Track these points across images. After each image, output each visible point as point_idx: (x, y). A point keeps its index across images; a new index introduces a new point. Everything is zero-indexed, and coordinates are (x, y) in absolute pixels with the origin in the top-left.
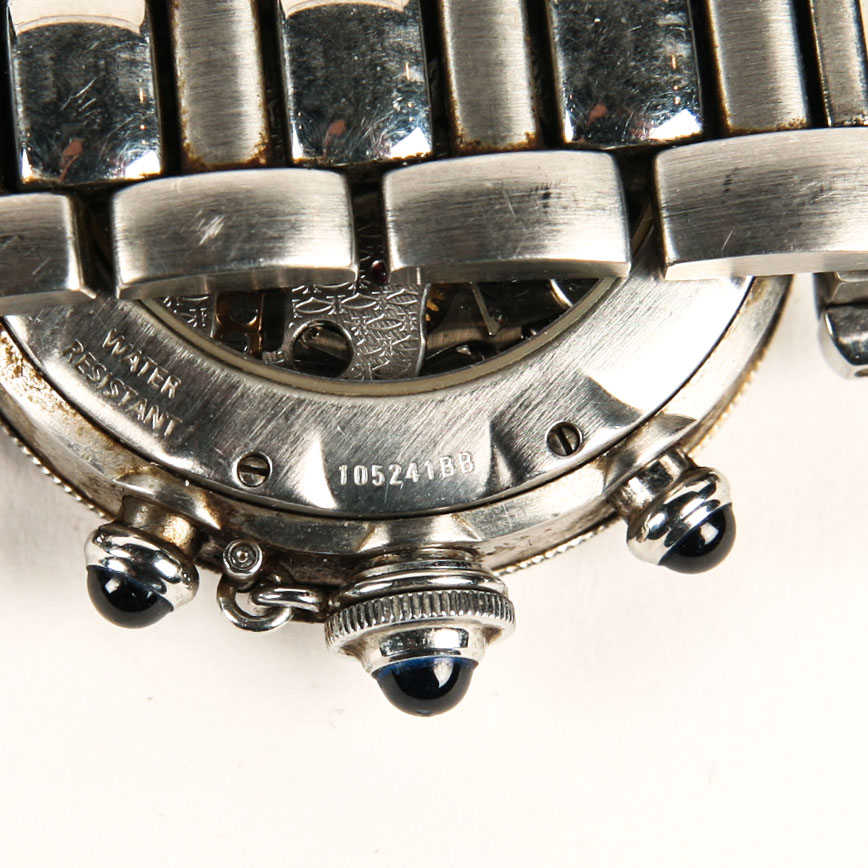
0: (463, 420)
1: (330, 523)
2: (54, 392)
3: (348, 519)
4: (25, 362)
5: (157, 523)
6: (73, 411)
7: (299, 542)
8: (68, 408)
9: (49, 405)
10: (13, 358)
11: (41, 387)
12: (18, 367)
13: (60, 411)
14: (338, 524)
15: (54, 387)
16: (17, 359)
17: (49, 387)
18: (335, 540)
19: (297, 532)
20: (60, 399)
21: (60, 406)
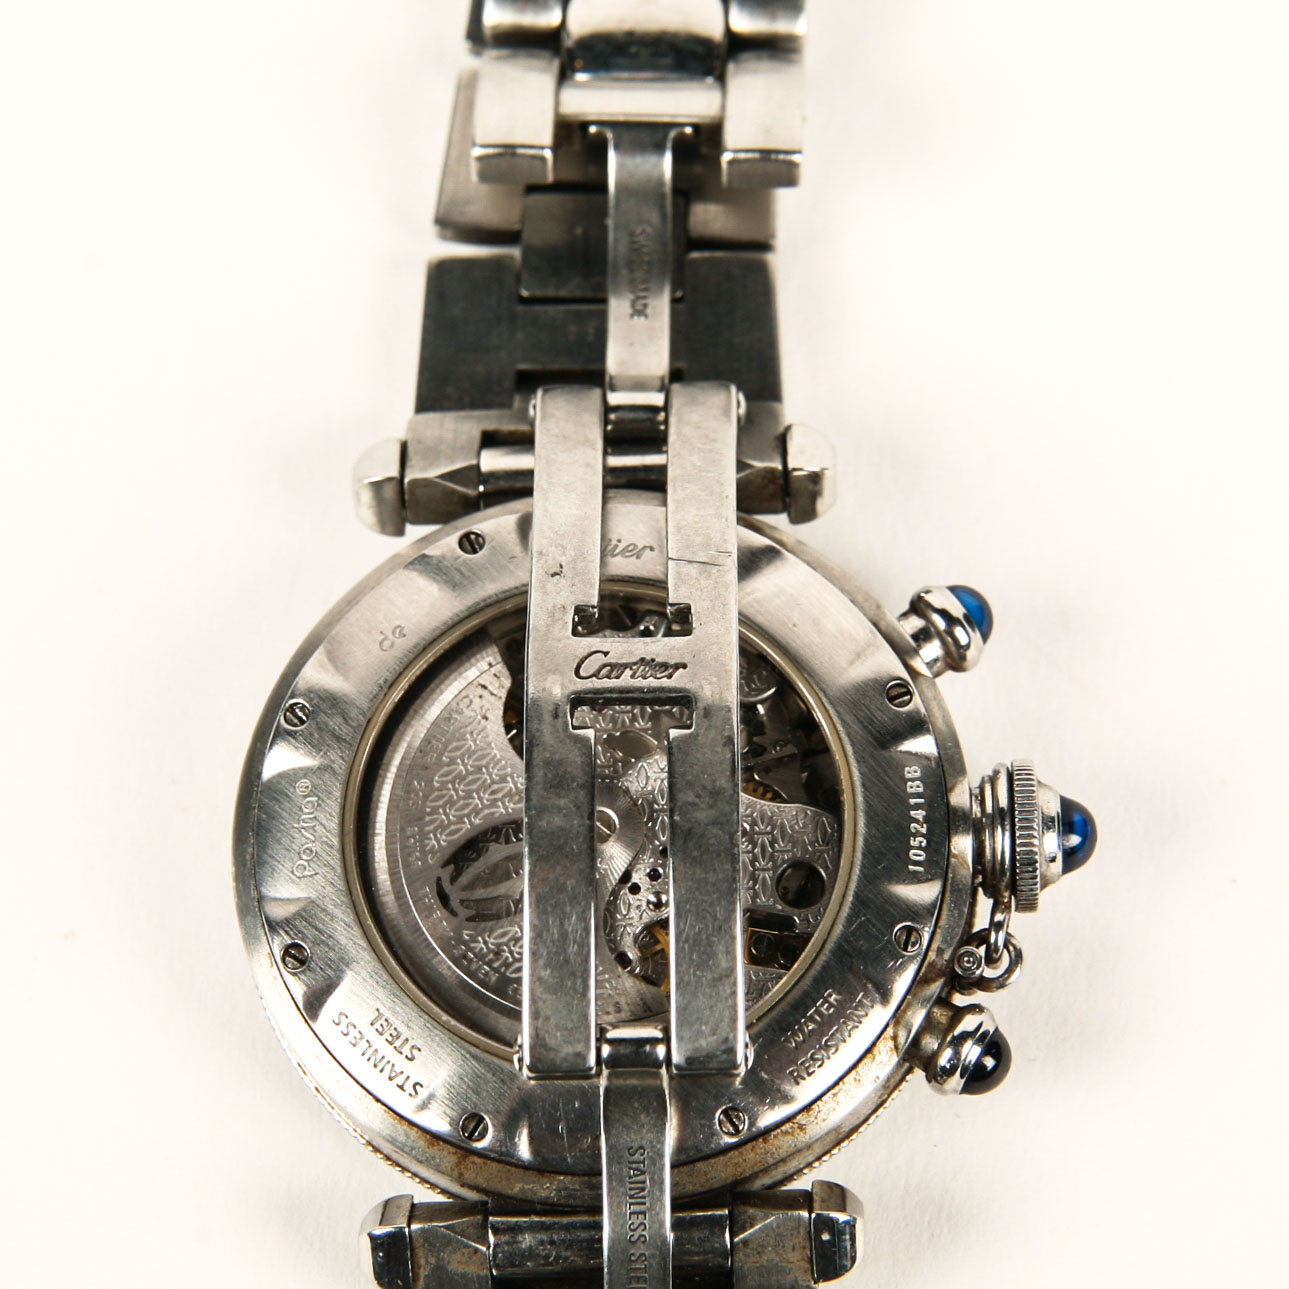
0: (880, 770)
1: (949, 888)
2: (824, 1099)
3: (947, 873)
4: (795, 1121)
5: (935, 1027)
6: (841, 1083)
7: (960, 915)
8: (837, 1088)
9: (832, 1104)
10: (790, 1130)
11: (817, 1110)
12: (798, 1128)
13: (840, 1095)
14: (950, 882)
15: (819, 1098)
16: (792, 1128)
17: (819, 1102)
18: (961, 887)
19: (953, 916)
20: (829, 1094)
21: (835, 1095)
